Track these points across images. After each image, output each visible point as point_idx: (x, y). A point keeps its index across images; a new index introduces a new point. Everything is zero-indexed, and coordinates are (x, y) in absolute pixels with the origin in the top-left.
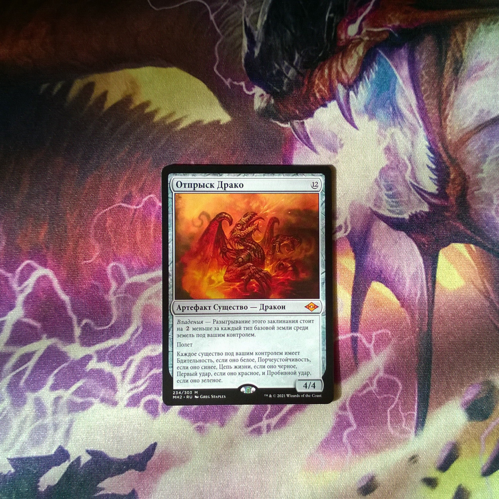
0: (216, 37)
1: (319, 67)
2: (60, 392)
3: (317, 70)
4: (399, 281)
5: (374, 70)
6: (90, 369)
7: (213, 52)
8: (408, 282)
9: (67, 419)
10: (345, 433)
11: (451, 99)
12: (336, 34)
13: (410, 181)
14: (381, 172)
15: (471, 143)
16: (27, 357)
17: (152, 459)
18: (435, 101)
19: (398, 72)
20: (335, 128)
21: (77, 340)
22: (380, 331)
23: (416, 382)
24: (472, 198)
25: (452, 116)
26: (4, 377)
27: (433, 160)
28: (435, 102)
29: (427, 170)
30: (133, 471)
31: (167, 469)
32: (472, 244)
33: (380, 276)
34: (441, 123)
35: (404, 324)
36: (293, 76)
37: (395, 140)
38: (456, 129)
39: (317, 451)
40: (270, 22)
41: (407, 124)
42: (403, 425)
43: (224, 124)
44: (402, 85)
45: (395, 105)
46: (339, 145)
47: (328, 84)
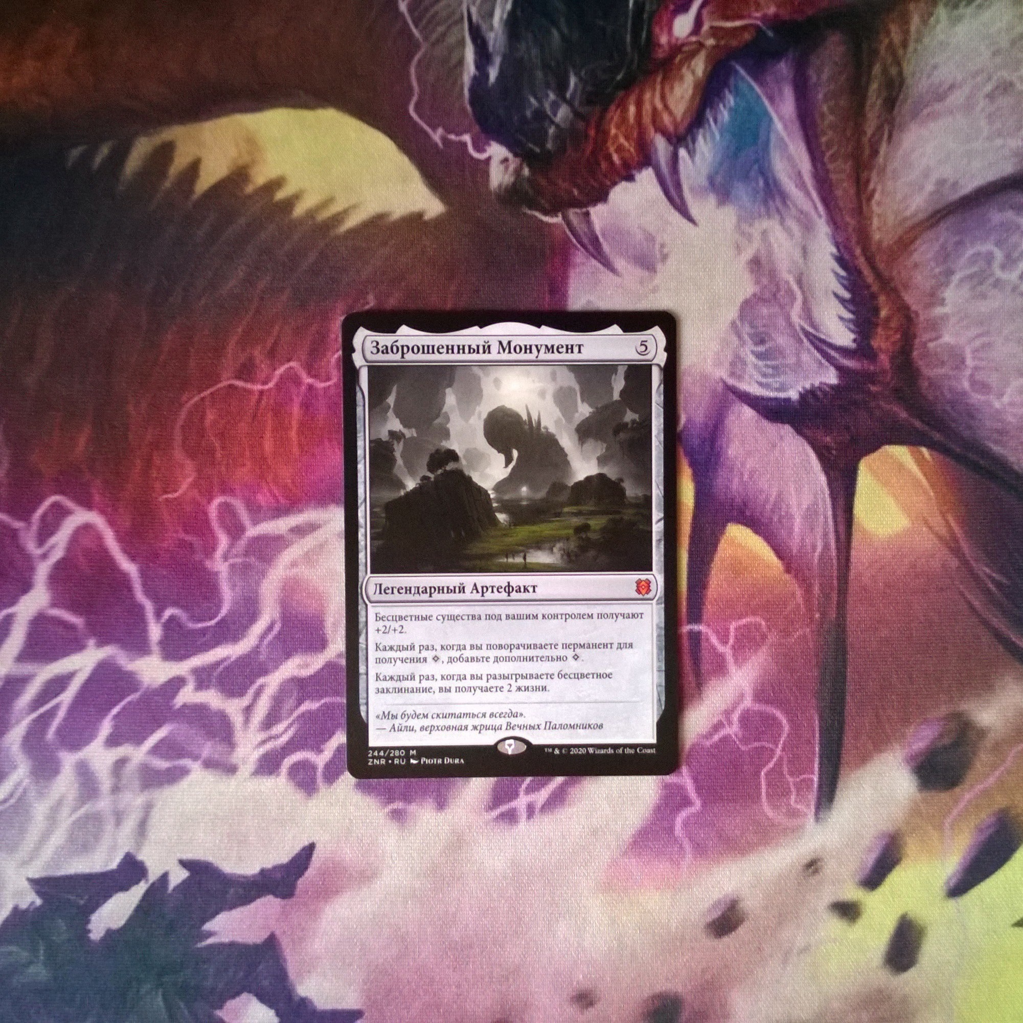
0: (412, 46)
1: (617, 102)
2: (124, 750)
3: (613, 107)
4: (780, 522)
5: (728, 106)
6: (181, 704)
7: (407, 76)
8: (798, 522)
9: (140, 800)
10: (679, 820)
11: (880, 159)
12: (650, 33)
13: (800, 325)
14: (742, 309)
15: (921, 245)
17: (306, 874)
18: (850, 163)
19: (774, 109)
20: (650, 222)
21: (155, 648)
22: (744, 621)
23: (816, 718)
24: (923, 356)
25: (883, 192)
26: (16, 723)
27: (845, 282)
28: (848, 166)
29: (835, 302)
30: (270, 898)
31: (337, 892)
32: (925, 446)
33: (744, 512)
34: (860, 208)
35: (791, 605)
36: (565, 122)
37: (770, 245)
38: (891, 220)
39: (625, 853)
40: (519, 13)
41: (794, 211)
42: (792, 802)
43: (431, 220)
44: (784, 134)
45: (770, 175)
46: (658, 256)
47: (635, 134)
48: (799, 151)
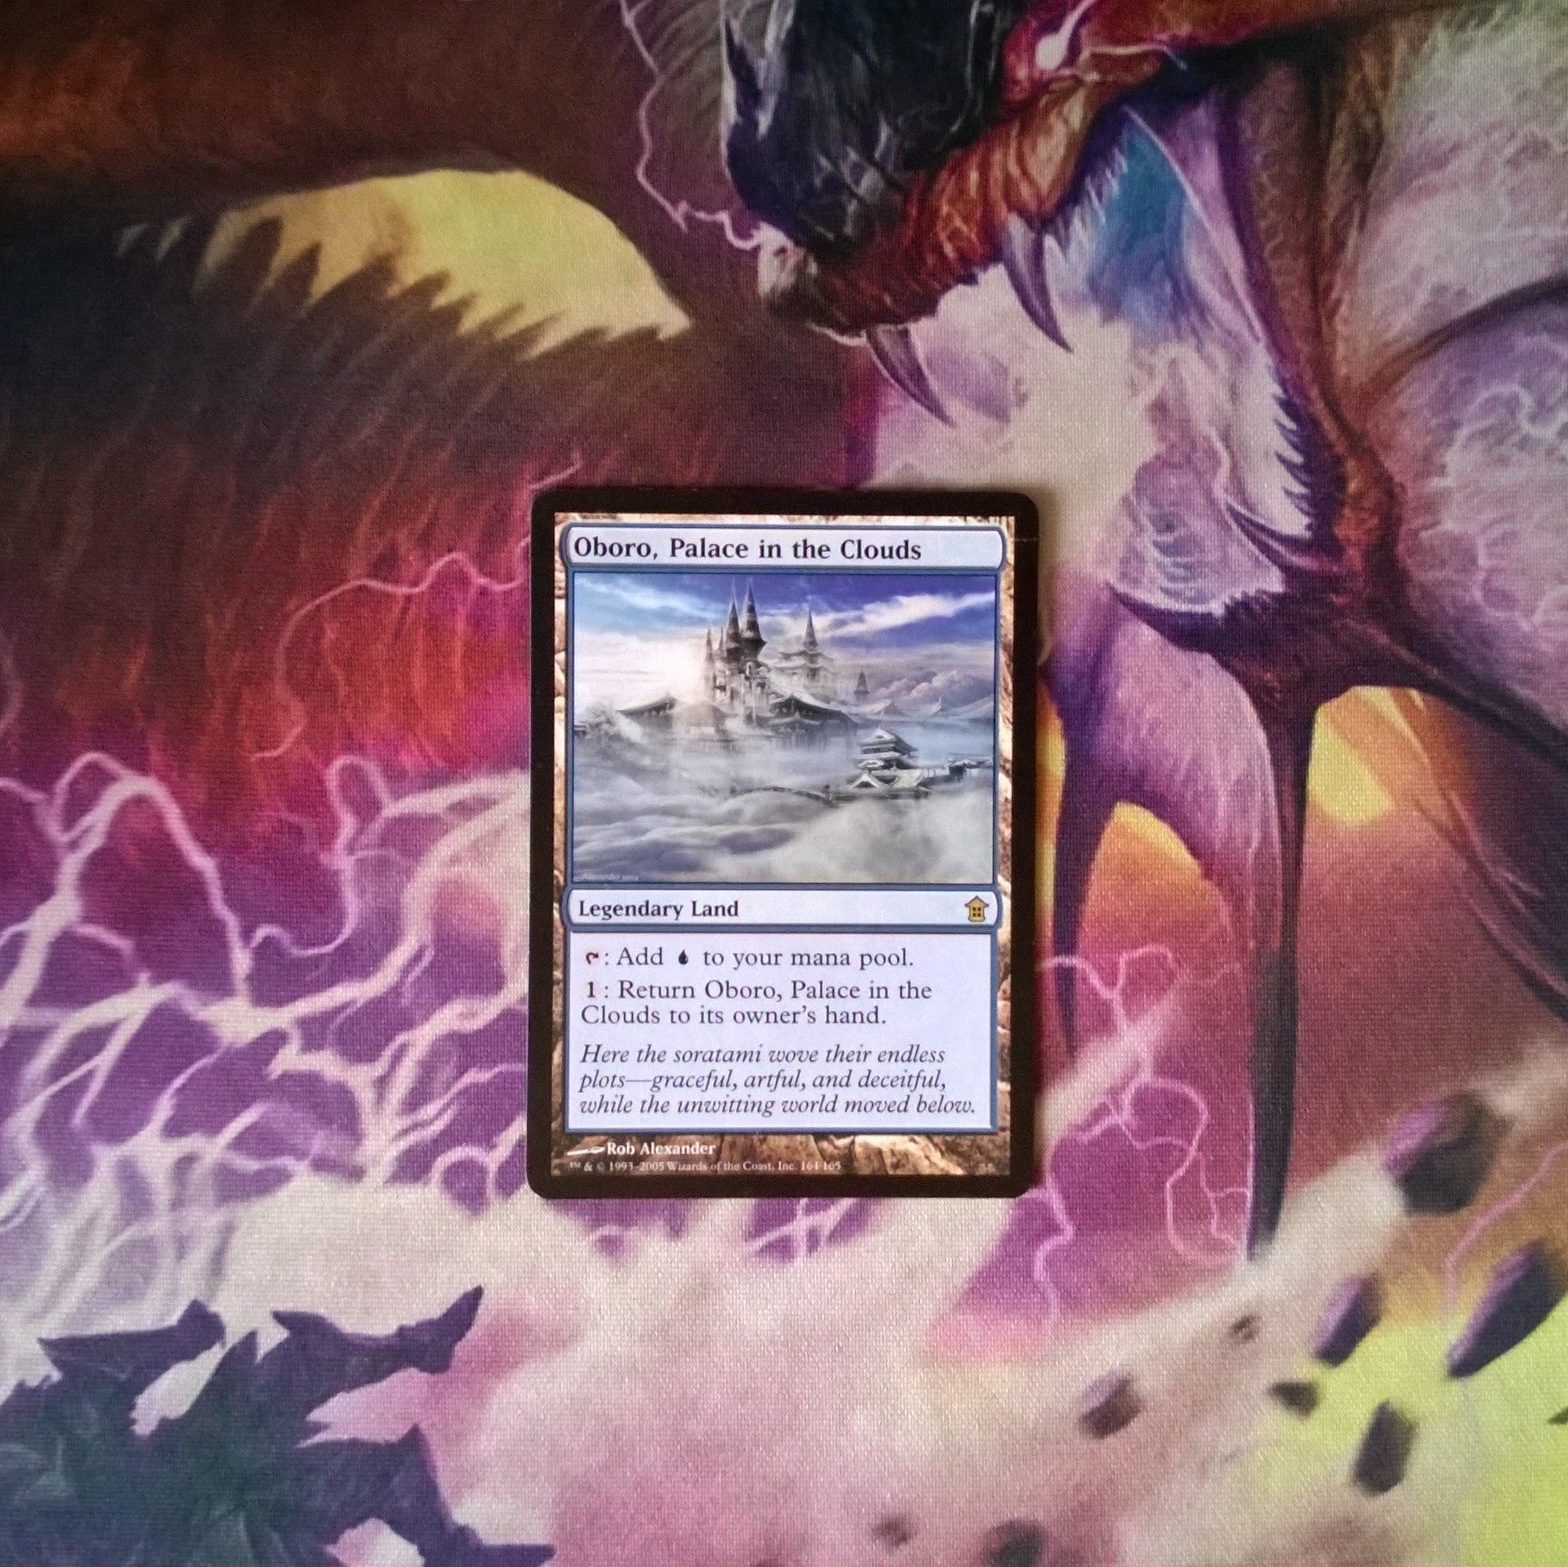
0: (642, 79)
2: (192, 1143)
6: (279, 1072)
7: (634, 123)
10: (1040, 1255)
14: (1139, 478)
15: (1409, 384)
16: (92, 1041)
17: (469, 1335)
20: (1000, 346)
21: (241, 987)
22: (1141, 952)
24: (1411, 553)
26: (27, 1100)
30: (413, 1372)
31: (516, 1364)
35: (1213, 928)
39: (957, 1306)
42: (1213, 1227)
43: (669, 340)
46: (1012, 398)
47: (978, 214)
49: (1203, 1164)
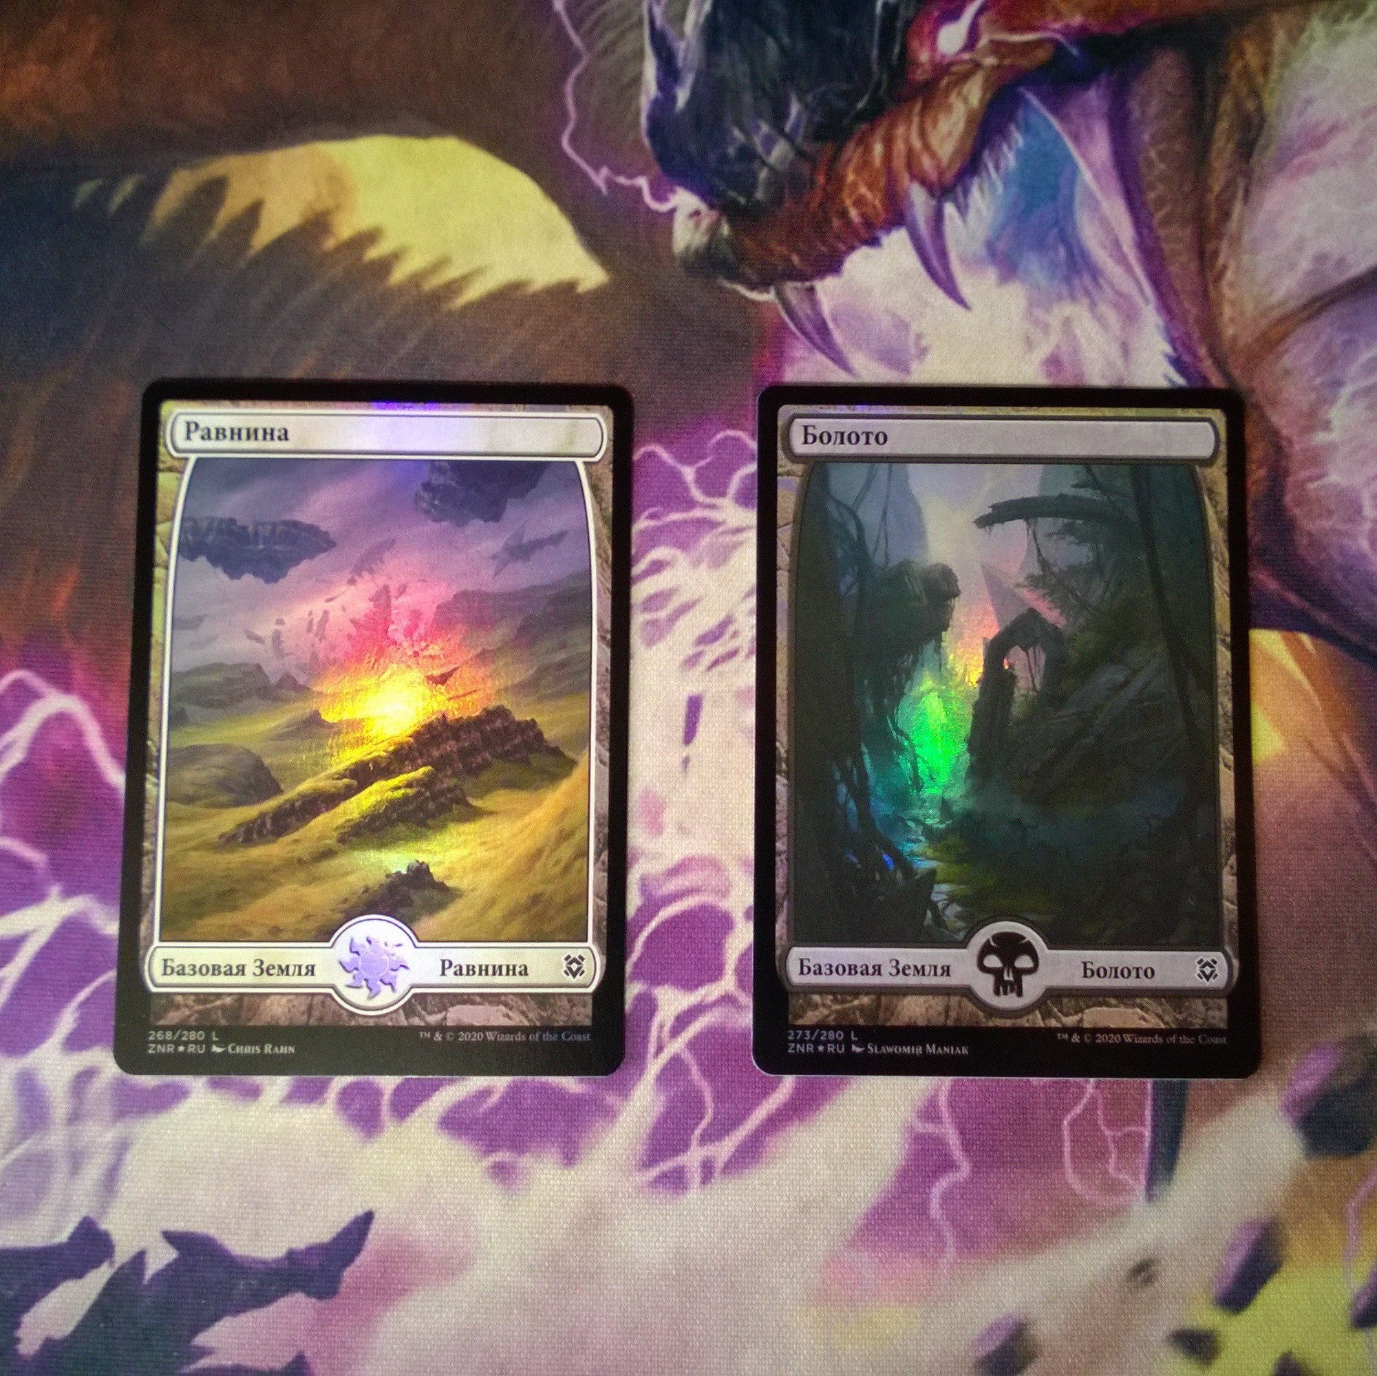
0: (569, 58)
1: (857, 136)
2: (93, 1056)
3: (851, 146)
5: (1014, 148)
7: (561, 96)
9: (110, 1136)
10: (936, 1192)
11: (1233, 225)
12: (905, 47)
15: (1293, 345)
16: (1, 951)
17: (358, 1260)
18: (1189, 229)
19: (1079, 151)
20: (901, 302)
24: (1299, 502)
25: (1236, 273)
28: (1187, 234)
30: (300, 1297)
31: (403, 1292)
32: (1305, 632)
34: (1205, 290)
36: (783, 163)
37: (1075, 337)
38: (1249, 307)
39: (852, 1244)
40: (721, 16)
41: (1109, 293)
42: (1111, 1167)
43: (588, 292)
44: (1094, 186)
45: (1074, 242)
46: (913, 351)
47: (883, 182)
48: (1116, 211)
49: (1100, 1101)
